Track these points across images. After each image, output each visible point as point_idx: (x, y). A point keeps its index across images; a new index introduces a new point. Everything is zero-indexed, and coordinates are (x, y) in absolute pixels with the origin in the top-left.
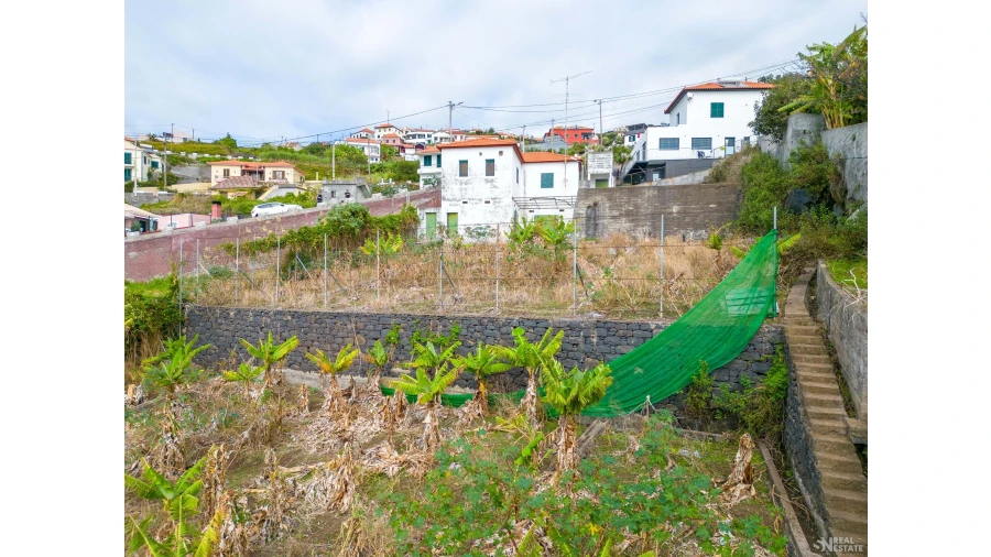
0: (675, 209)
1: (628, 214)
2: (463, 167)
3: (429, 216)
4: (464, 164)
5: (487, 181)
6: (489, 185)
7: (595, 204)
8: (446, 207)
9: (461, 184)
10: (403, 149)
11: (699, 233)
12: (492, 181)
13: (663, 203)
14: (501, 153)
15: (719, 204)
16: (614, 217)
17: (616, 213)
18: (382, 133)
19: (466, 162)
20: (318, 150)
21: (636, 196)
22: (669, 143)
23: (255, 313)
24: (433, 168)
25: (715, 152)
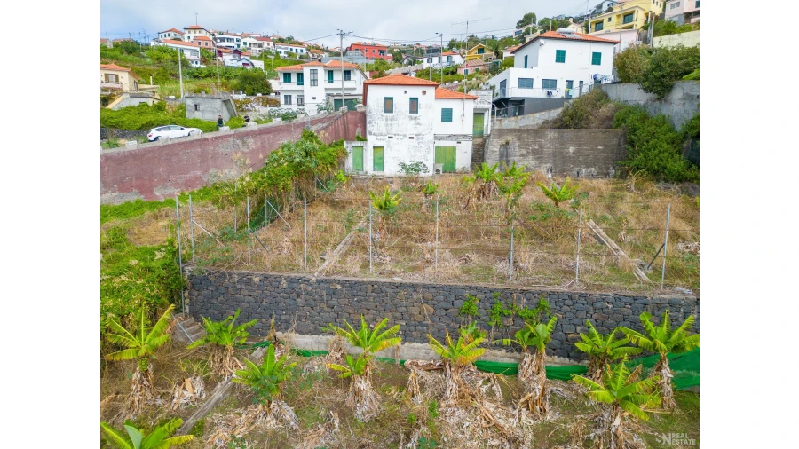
0: (571, 149)
1: (534, 152)
2: (389, 104)
3: (356, 149)
4: (389, 100)
5: (411, 118)
6: (413, 122)
7: (507, 143)
8: (372, 141)
9: (387, 120)
10: (220, 53)
11: (589, 170)
12: (416, 118)
13: (562, 144)
14: (424, 92)
15: (605, 146)
16: (523, 155)
17: (525, 152)
18: (192, 35)
19: (392, 99)
20: (134, 49)
21: (541, 138)
22: (526, 83)
23: (291, 281)
24: (293, 85)
25: (559, 92)
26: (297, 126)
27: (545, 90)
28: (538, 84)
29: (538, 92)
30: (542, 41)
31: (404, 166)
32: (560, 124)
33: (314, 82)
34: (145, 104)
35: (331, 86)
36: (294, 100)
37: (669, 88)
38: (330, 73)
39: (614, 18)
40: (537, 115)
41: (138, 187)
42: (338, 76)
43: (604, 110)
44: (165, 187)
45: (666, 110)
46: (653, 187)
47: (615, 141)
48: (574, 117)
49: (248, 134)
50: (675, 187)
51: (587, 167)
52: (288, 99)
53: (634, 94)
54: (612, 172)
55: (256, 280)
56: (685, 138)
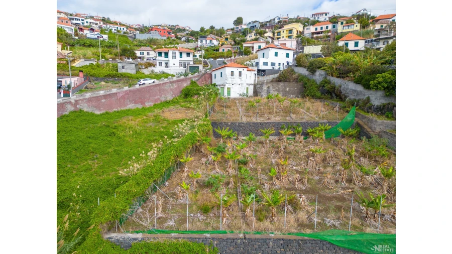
0: (288, 89)
1: (277, 90)
3: (222, 88)
4: (232, 72)
5: (239, 78)
8: (227, 86)
9: (232, 79)
10: (82, 30)
12: (241, 78)
13: (285, 87)
14: (243, 70)
15: (297, 88)
21: (279, 85)
22: (265, 64)
23: (239, 123)
24: (163, 58)
25: (276, 67)
26: (189, 79)
27: (272, 66)
28: (269, 64)
29: (269, 67)
30: (270, 49)
31: (240, 95)
32: (279, 80)
33: (174, 57)
34: (93, 64)
35: (181, 59)
36: (163, 65)
37: (315, 71)
38: (181, 54)
39: (285, 31)
40: (271, 76)
41: (140, 102)
42: (184, 55)
43: (294, 76)
44: (148, 102)
45: (314, 78)
46: (313, 100)
47: (300, 87)
48: (284, 77)
49: (173, 82)
50: (319, 100)
51: (292, 95)
52: (160, 64)
53: (303, 71)
54: (299, 96)
55: (229, 124)
56: (320, 86)
